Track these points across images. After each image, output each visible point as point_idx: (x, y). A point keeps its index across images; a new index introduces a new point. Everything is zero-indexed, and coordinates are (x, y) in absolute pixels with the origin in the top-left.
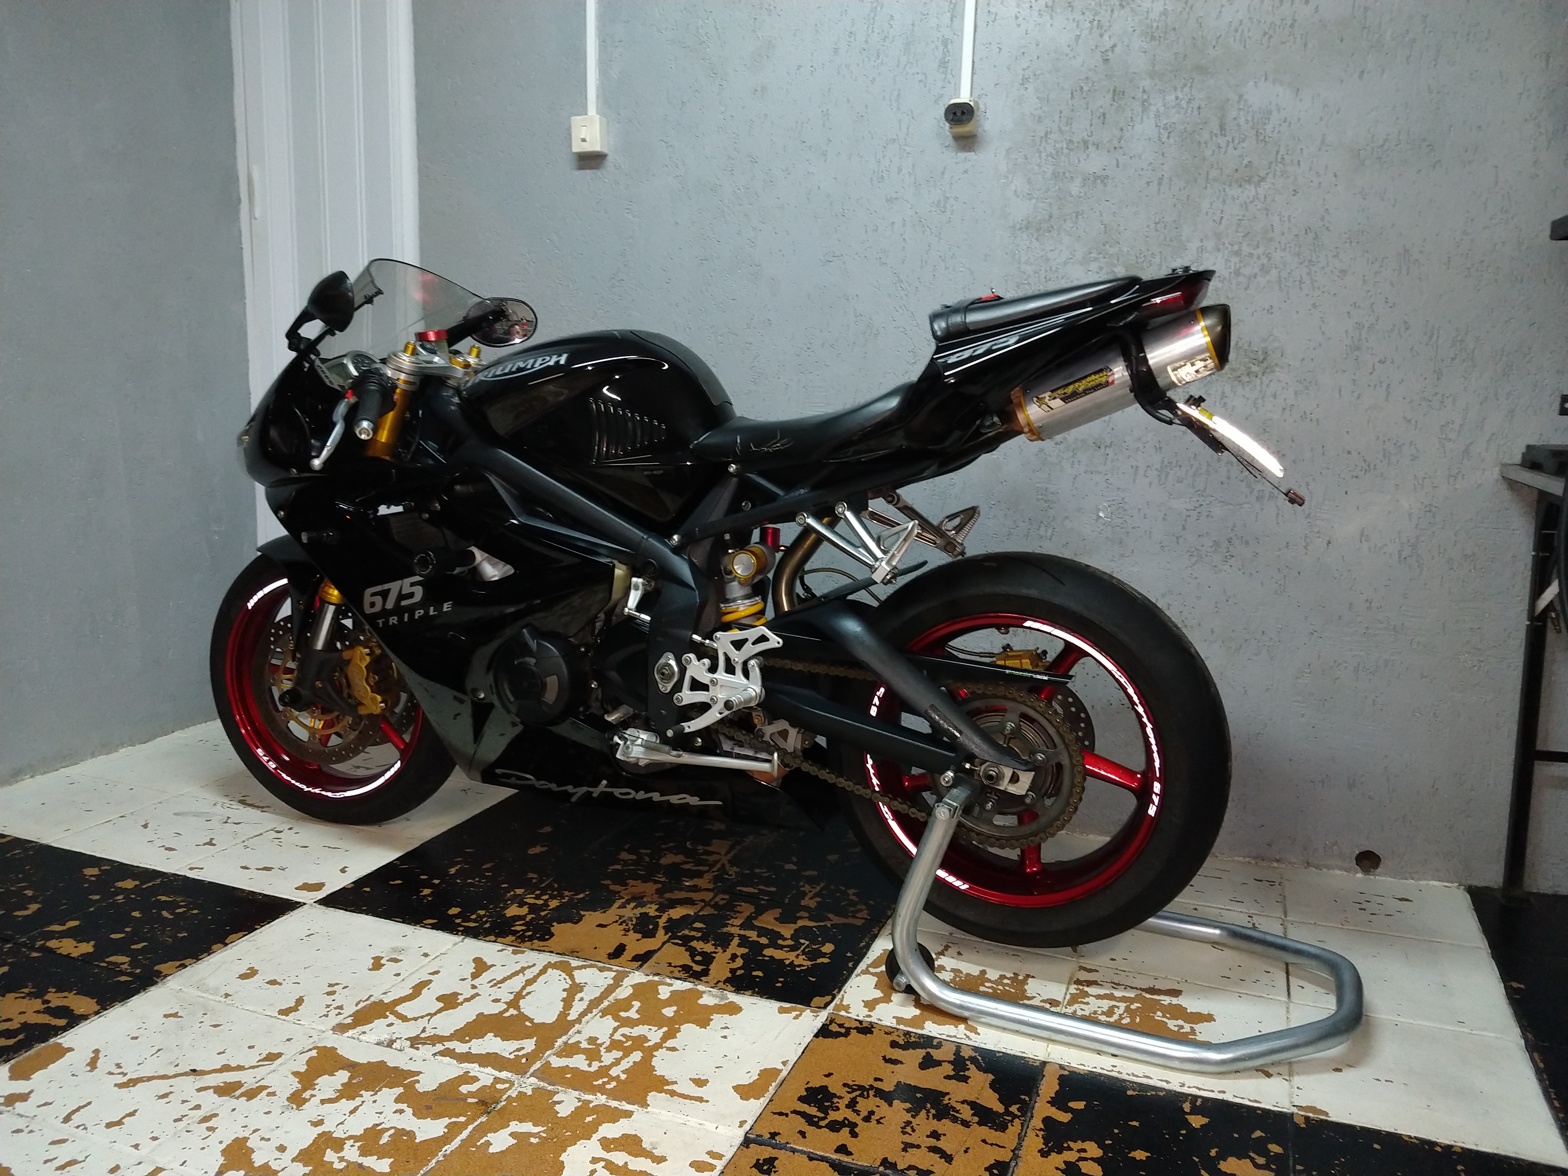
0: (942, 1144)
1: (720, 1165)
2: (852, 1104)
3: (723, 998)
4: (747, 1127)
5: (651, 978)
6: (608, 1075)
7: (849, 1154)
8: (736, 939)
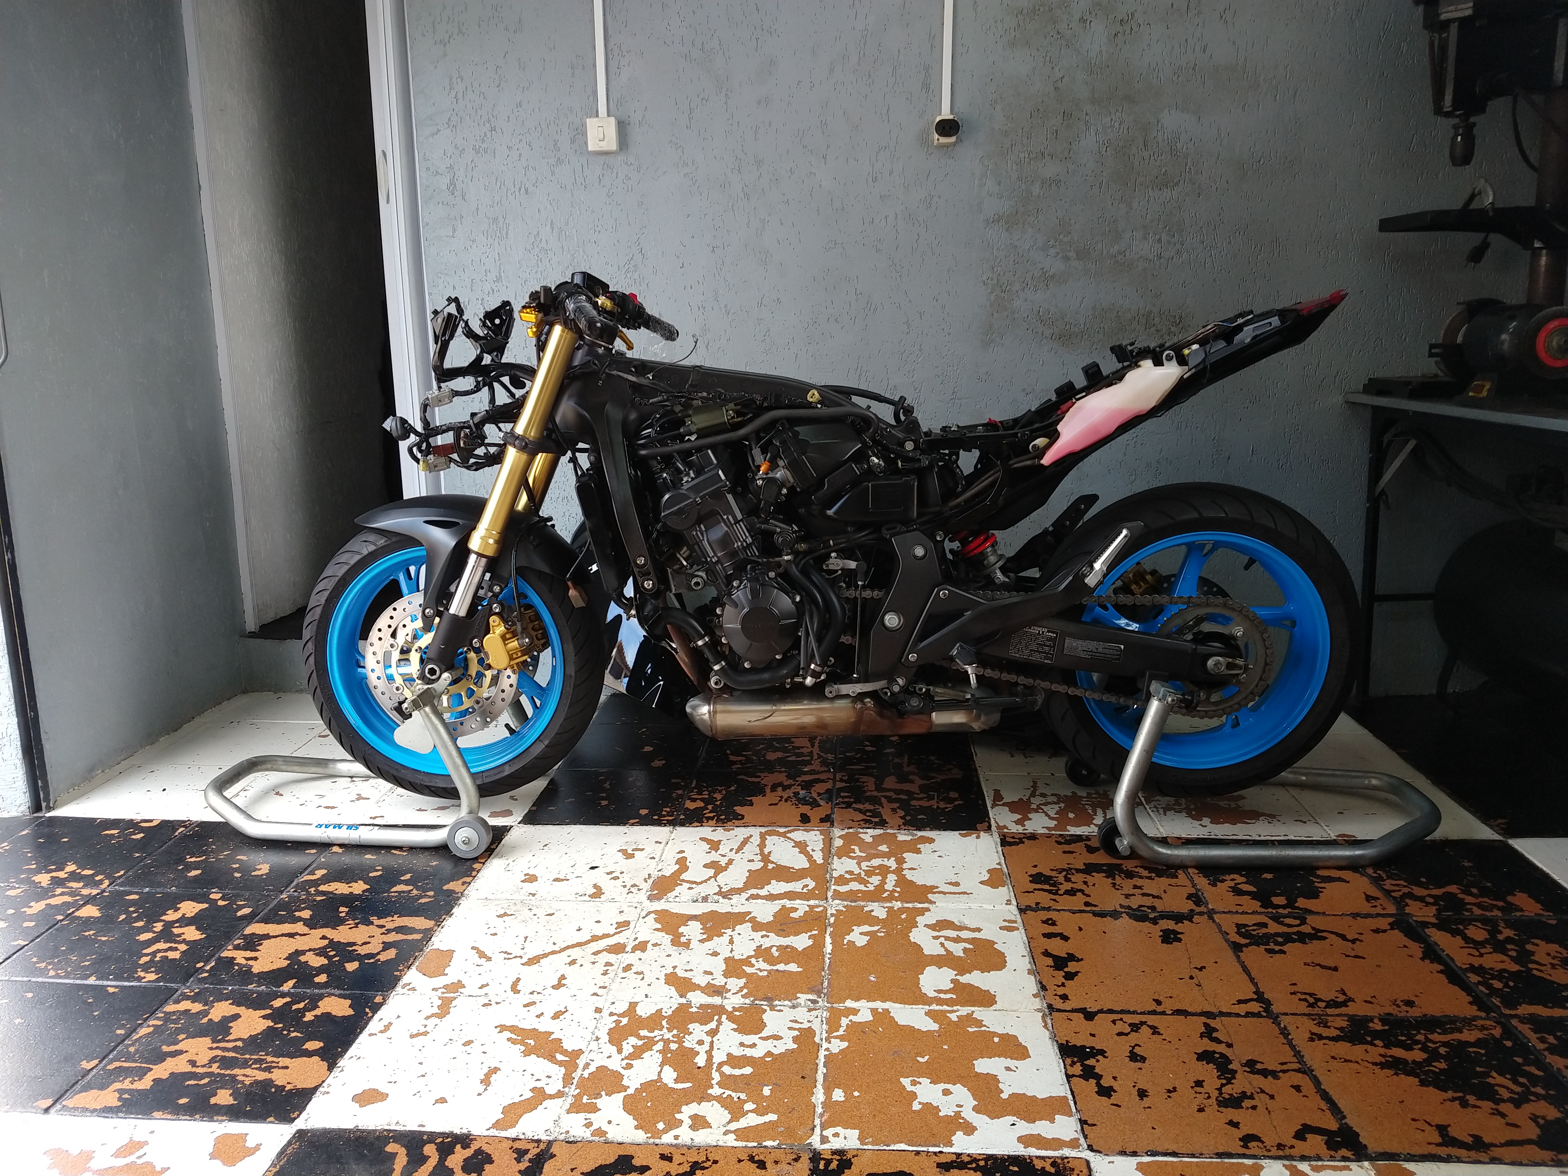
0: (1145, 891)
1: (1019, 924)
2: (1068, 880)
3: (913, 835)
4: (1014, 902)
5: (846, 830)
6: (887, 891)
7: (1095, 906)
8: (882, 799)
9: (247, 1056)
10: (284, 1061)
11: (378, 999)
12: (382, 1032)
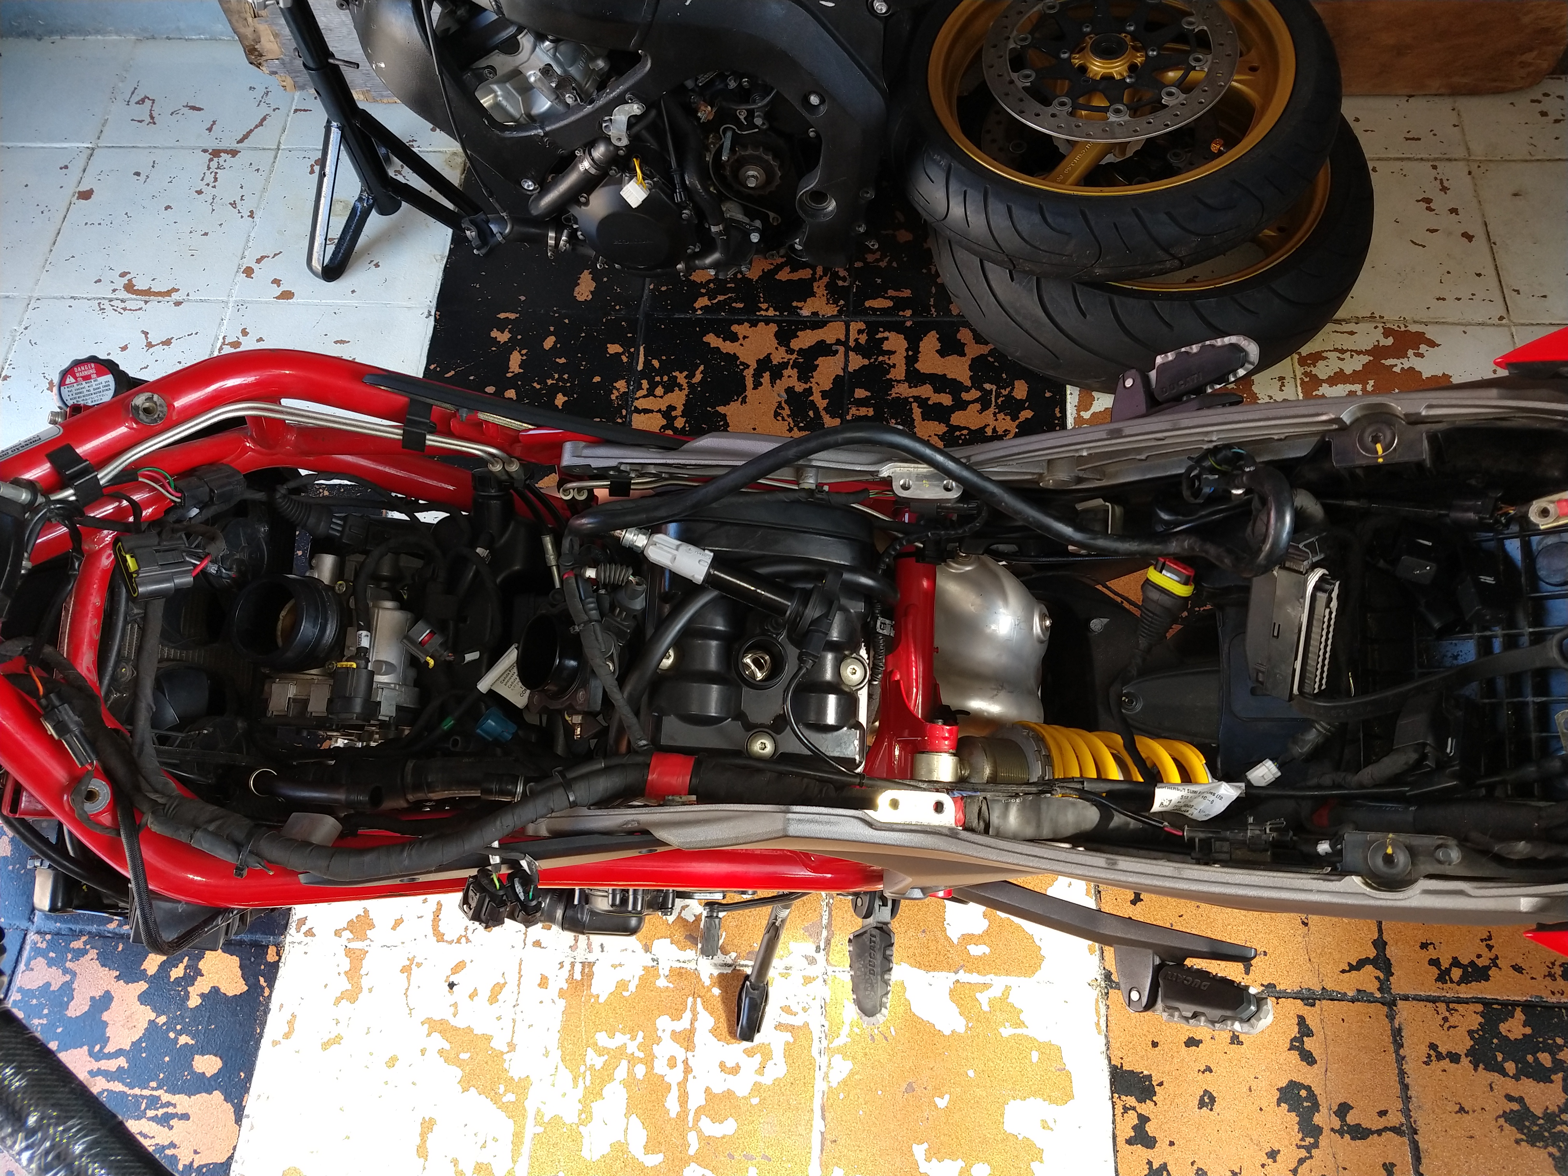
8: (915, 405)
9: (137, 1091)
10: (182, 1102)
11: (271, 957)
12: (287, 1036)
